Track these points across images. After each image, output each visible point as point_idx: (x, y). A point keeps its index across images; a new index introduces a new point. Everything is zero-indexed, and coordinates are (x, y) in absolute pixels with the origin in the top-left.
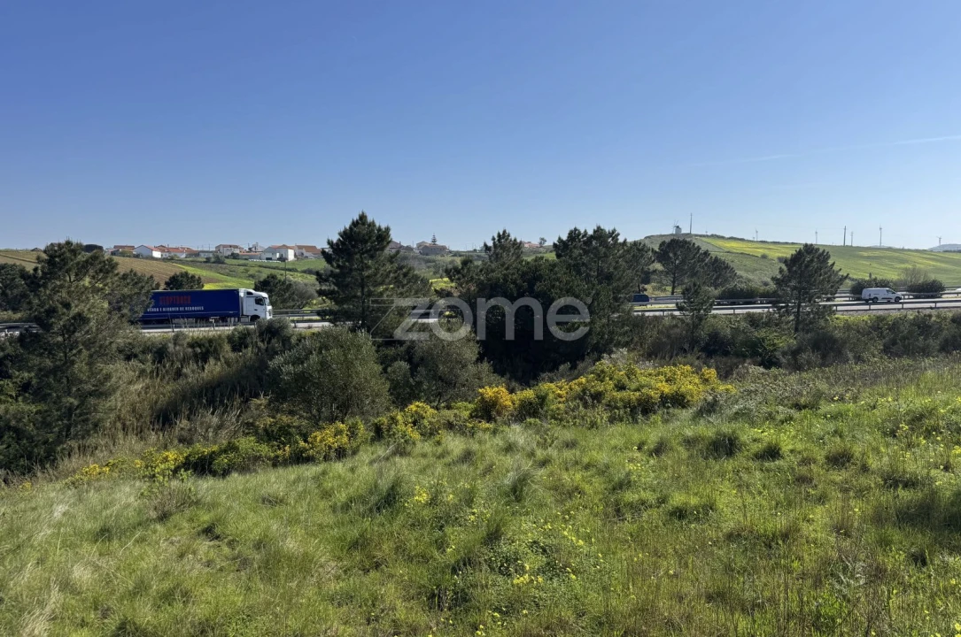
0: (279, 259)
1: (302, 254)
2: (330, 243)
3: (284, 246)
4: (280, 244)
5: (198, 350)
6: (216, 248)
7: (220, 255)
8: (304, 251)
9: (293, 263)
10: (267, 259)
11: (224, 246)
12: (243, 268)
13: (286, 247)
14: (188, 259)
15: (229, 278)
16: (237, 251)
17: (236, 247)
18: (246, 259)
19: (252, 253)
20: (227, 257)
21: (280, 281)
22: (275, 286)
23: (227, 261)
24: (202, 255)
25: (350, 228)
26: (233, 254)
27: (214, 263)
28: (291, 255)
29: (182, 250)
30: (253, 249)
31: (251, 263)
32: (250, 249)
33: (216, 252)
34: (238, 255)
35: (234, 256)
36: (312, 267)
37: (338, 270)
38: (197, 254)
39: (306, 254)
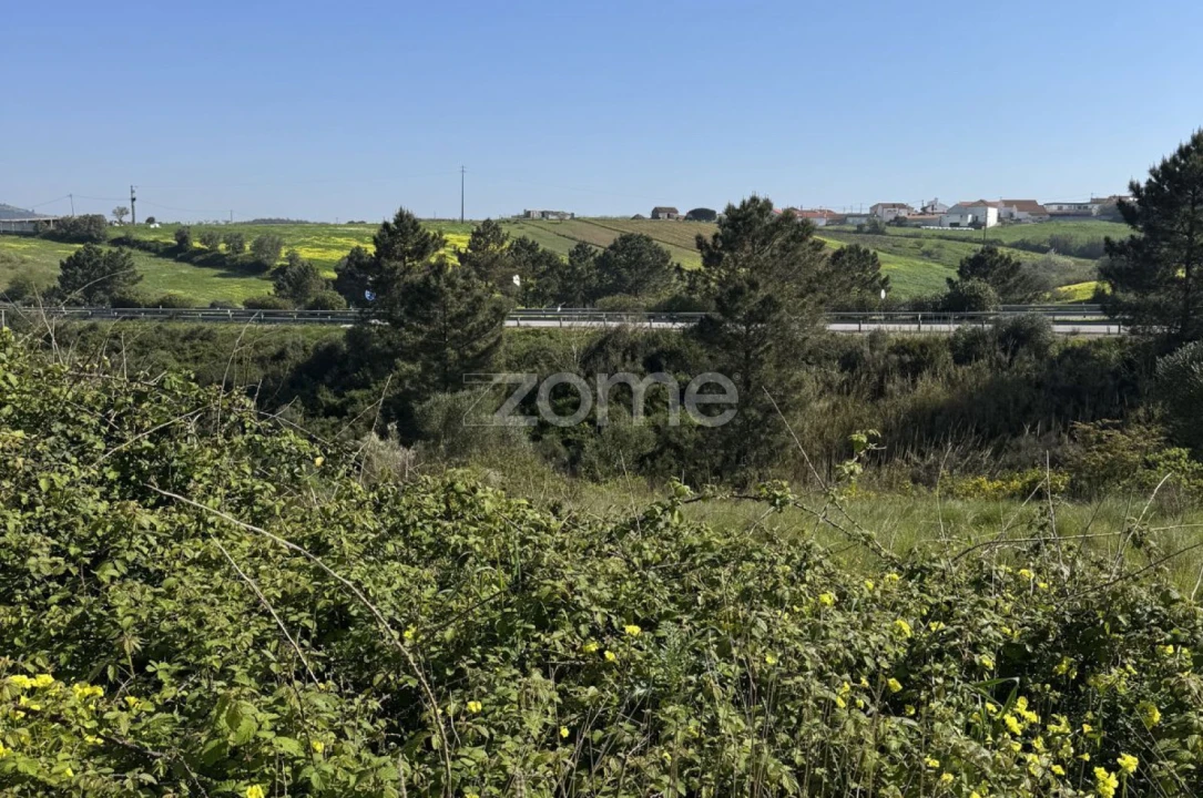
0: (970, 225)
1: (1012, 215)
2: (1134, 188)
3: (982, 201)
4: (975, 199)
5: (907, 358)
6: (871, 208)
7: (878, 220)
8: (1014, 210)
9: (994, 229)
10: (953, 225)
11: (885, 206)
12: (914, 240)
13: (984, 204)
14: (830, 228)
15: (892, 257)
16: (903, 213)
17: (902, 206)
18: (918, 226)
19: (927, 216)
20: (888, 224)
21: (1002, 257)
22: (993, 266)
23: (889, 230)
24: (850, 220)
25: (1174, 160)
26: (897, 218)
27: (868, 233)
28: (992, 218)
29: (822, 213)
30: (929, 210)
31: (925, 233)
32: (924, 209)
33: (871, 215)
34: (905, 219)
35: (899, 222)
36: (1028, 237)
37: (1143, 235)
38: (842, 219)
39: (1017, 214)
